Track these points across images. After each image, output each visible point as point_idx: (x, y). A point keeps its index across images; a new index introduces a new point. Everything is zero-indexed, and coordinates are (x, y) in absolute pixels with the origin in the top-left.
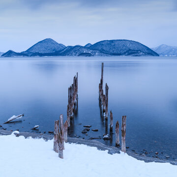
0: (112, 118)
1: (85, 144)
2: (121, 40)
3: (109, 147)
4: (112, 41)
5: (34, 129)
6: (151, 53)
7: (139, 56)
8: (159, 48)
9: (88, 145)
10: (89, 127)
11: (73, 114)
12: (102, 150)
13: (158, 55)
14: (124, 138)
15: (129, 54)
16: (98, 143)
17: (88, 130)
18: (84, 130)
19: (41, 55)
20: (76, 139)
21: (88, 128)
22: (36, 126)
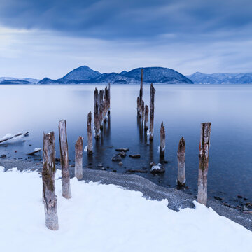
0: (163, 136)
1: (116, 184)
2: (156, 68)
3: (167, 191)
4: (147, 69)
5: (33, 154)
6: (185, 80)
7: (174, 83)
8: (194, 75)
9: (123, 185)
10: (125, 151)
11: (100, 132)
12: (153, 198)
13: (192, 83)
14: (206, 174)
15: (164, 82)
16: (143, 182)
17: (123, 156)
18: (117, 156)
19: (77, 82)
20: (100, 172)
21: (123, 153)
22: (36, 149)
